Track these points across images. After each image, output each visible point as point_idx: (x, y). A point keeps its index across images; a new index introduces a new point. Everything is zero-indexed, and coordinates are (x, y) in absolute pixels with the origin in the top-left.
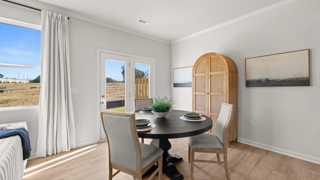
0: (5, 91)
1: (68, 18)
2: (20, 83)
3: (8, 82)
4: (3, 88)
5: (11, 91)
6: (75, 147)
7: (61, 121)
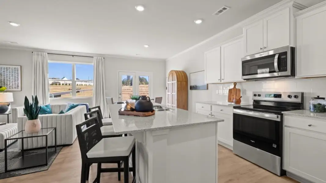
0: (81, 91)
1: (104, 58)
2: (89, 85)
3: (82, 85)
4: (79, 89)
5: (83, 92)
6: (106, 117)
7: (101, 103)
